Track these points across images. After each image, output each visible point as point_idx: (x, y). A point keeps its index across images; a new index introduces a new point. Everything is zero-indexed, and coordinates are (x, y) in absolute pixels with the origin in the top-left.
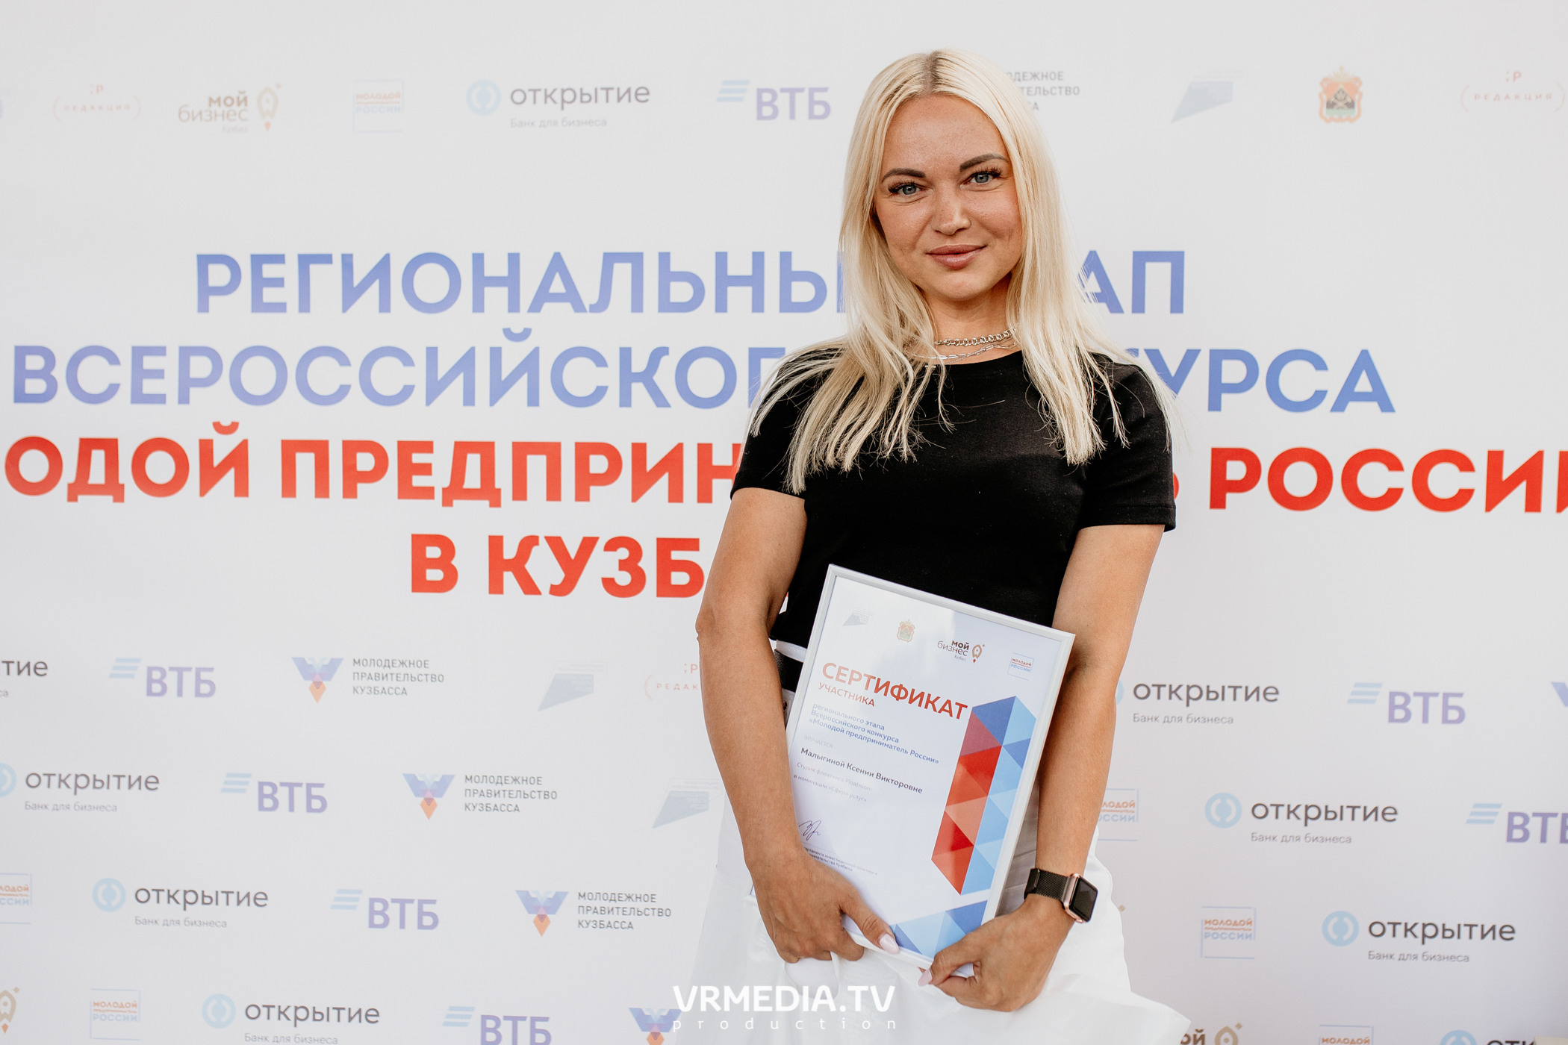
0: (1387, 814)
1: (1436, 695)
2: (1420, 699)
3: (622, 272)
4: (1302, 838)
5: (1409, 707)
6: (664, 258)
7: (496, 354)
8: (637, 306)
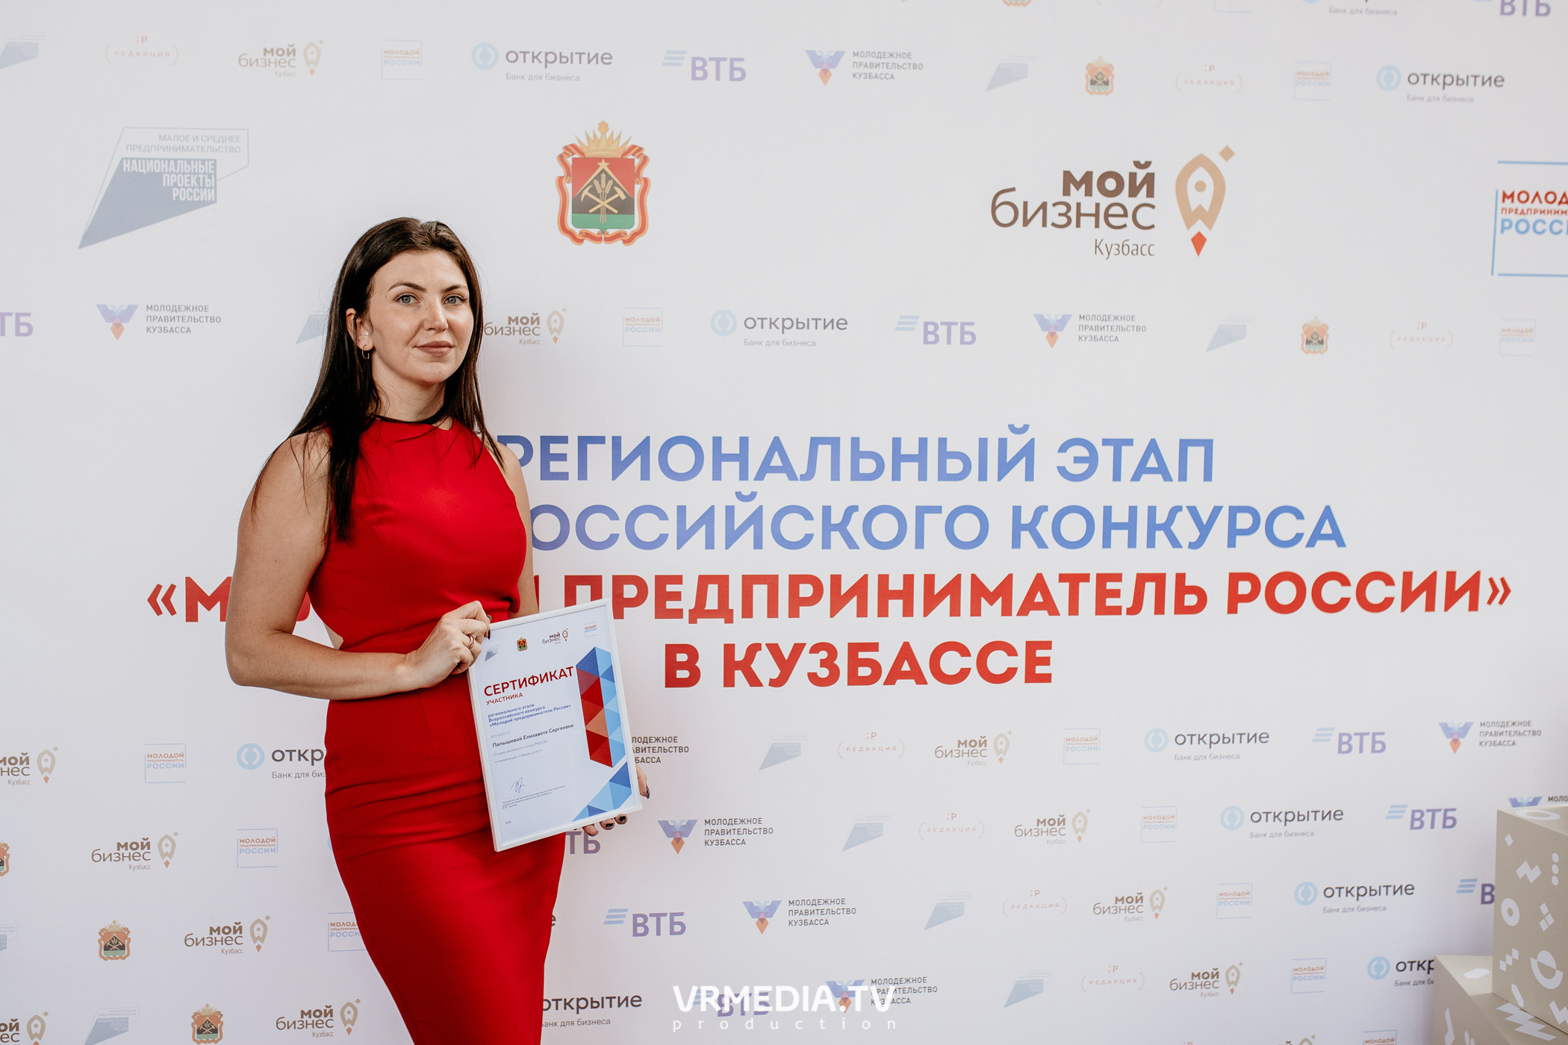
0: (1336, 815)
1: (1368, 734)
2: (1358, 737)
3: (824, 451)
4: (1283, 834)
5: (1351, 743)
6: (855, 441)
7: (730, 511)
8: (835, 475)
